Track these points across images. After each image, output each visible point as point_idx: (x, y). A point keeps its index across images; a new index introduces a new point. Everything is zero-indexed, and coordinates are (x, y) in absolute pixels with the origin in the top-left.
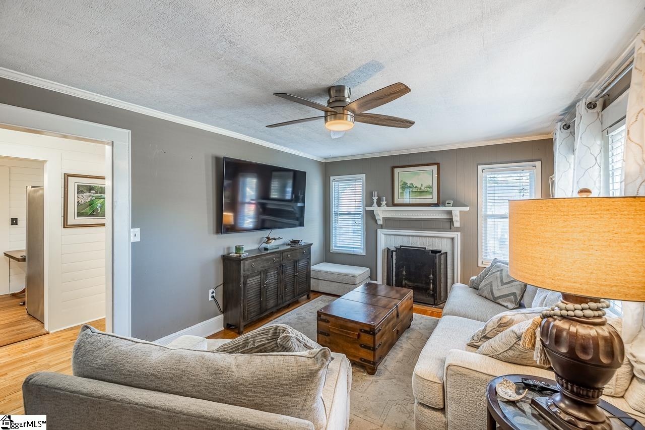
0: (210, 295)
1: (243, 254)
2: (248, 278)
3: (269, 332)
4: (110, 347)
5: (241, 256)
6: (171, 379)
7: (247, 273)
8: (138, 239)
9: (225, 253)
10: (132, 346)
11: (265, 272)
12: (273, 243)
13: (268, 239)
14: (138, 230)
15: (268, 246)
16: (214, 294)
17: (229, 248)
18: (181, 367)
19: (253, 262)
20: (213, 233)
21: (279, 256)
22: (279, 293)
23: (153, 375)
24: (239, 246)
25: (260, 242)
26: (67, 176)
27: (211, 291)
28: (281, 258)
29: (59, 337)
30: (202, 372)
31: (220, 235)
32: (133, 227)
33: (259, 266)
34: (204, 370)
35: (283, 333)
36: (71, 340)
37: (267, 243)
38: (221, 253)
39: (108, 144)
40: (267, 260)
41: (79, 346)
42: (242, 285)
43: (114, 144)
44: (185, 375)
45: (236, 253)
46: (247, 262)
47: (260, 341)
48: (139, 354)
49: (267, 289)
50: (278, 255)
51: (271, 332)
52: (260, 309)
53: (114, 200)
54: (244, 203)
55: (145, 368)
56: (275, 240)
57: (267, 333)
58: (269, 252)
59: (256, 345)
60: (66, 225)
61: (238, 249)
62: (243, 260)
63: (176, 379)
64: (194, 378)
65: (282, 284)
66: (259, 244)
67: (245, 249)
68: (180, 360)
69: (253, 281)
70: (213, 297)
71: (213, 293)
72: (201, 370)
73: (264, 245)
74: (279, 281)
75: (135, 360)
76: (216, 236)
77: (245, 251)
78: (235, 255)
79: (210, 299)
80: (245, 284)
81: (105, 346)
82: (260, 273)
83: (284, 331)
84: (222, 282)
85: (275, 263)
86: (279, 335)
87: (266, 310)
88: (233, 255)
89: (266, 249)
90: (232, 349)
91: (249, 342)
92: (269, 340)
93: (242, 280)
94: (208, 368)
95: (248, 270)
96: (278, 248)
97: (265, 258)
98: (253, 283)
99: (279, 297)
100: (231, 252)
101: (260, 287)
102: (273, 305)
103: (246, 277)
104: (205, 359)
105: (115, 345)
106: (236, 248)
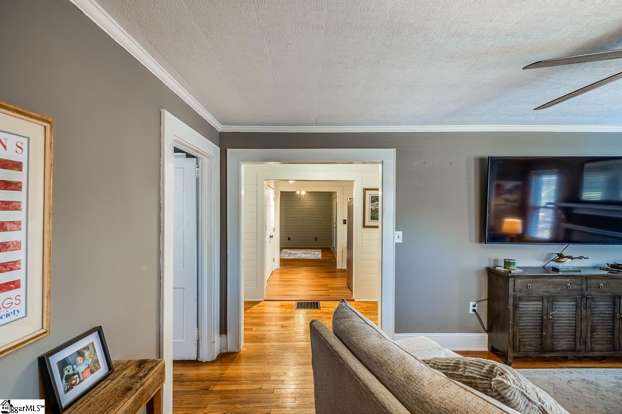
0: (471, 308)
1: (514, 270)
2: (520, 299)
3: (484, 367)
4: (350, 319)
5: (510, 272)
6: (376, 363)
7: (519, 295)
8: (400, 241)
9: (492, 265)
10: (363, 325)
11: (552, 299)
12: (568, 264)
13: (561, 256)
14: (401, 233)
15: (560, 266)
16: (476, 308)
17: (496, 261)
18: (385, 357)
19: (530, 282)
20: (476, 241)
21: (580, 283)
22: (578, 335)
23: (366, 353)
24: (509, 260)
25: (548, 258)
26: (365, 190)
27: (472, 303)
28: (584, 287)
29: (359, 305)
30: (398, 370)
31: (483, 245)
32: (397, 230)
33: (540, 288)
34: (400, 369)
35: (500, 375)
36: (365, 310)
37: (557, 261)
38: (486, 264)
39: (380, 163)
40: (555, 284)
41: (336, 311)
42: (511, 307)
43: (384, 163)
44: (385, 366)
45: (505, 268)
46: (519, 281)
47: (471, 372)
48: (363, 333)
49: (553, 323)
50: (579, 281)
51: (487, 367)
52: (541, 344)
53: (383, 207)
54: (537, 208)
55: (362, 345)
56: (572, 259)
57: (482, 367)
58: (560, 273)
59: (466, 374)
60: (364, 226)
61: (507, 263)
62: (512, 277)
63: (379, 365)
64: (391, 371)
65: (584, 324)
66: (545, 260)
67: (518, 265)
68: (386, 351)
69: (530, 307)
70: (474, 311)
71: (474, 306)
72: (398, 368)
73: (554, 264)
74: (578, 318)
75: (359, 336)
76: (479, 245)
77: (517, 268)
78: (503, 269)
79: (471, 312)
80: (515, 307)
81: (348, 317)
82: (541, 299)
83: (503, 374)
84: (486, 297)
85: (570, 290)
86: (495, 377)
87: (553, 351)
88: (501, 269)
89: (555, 270)
90: (442, 366)
91: (460, 368)
92: (480, 375)
93: (511, 301)
94: (404, 370)
95: (520, 291)
96: (580, 271)
97: (550, 280)
98: (530, 309)
99: (578, 341)
100: (499, 265)
101: (542, 317)
102: (565, 347)
103: (517, 300)
104: (404, 360)
105: (353, 319)
106: (505, 262)
